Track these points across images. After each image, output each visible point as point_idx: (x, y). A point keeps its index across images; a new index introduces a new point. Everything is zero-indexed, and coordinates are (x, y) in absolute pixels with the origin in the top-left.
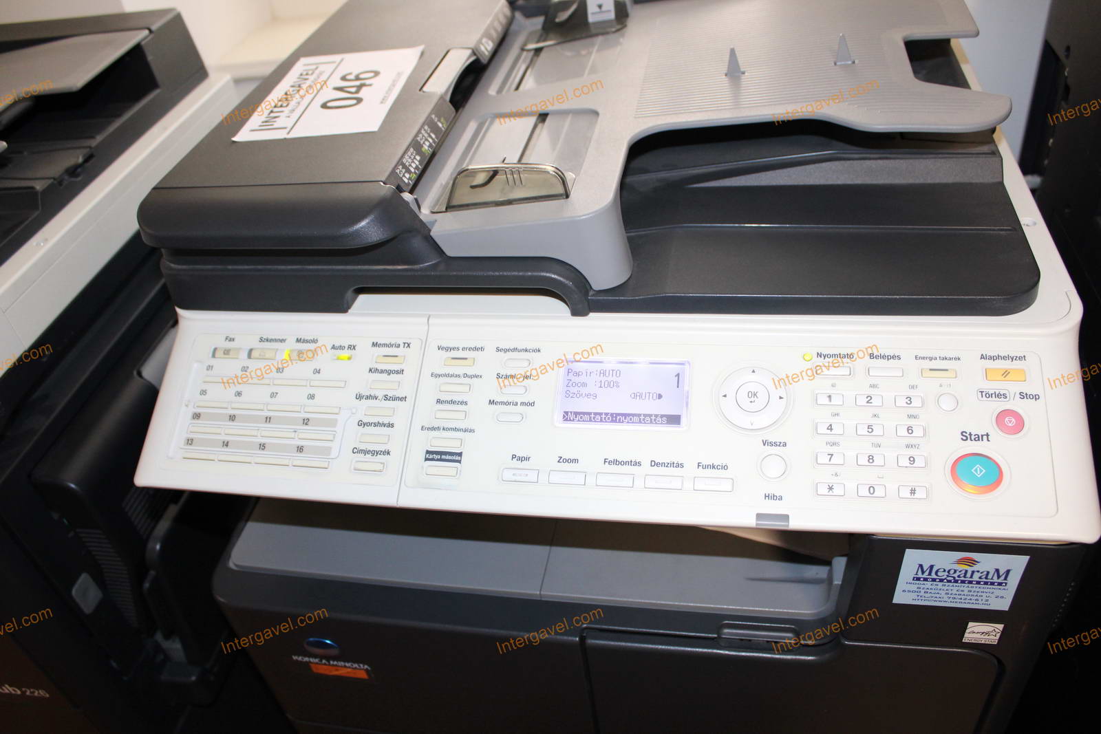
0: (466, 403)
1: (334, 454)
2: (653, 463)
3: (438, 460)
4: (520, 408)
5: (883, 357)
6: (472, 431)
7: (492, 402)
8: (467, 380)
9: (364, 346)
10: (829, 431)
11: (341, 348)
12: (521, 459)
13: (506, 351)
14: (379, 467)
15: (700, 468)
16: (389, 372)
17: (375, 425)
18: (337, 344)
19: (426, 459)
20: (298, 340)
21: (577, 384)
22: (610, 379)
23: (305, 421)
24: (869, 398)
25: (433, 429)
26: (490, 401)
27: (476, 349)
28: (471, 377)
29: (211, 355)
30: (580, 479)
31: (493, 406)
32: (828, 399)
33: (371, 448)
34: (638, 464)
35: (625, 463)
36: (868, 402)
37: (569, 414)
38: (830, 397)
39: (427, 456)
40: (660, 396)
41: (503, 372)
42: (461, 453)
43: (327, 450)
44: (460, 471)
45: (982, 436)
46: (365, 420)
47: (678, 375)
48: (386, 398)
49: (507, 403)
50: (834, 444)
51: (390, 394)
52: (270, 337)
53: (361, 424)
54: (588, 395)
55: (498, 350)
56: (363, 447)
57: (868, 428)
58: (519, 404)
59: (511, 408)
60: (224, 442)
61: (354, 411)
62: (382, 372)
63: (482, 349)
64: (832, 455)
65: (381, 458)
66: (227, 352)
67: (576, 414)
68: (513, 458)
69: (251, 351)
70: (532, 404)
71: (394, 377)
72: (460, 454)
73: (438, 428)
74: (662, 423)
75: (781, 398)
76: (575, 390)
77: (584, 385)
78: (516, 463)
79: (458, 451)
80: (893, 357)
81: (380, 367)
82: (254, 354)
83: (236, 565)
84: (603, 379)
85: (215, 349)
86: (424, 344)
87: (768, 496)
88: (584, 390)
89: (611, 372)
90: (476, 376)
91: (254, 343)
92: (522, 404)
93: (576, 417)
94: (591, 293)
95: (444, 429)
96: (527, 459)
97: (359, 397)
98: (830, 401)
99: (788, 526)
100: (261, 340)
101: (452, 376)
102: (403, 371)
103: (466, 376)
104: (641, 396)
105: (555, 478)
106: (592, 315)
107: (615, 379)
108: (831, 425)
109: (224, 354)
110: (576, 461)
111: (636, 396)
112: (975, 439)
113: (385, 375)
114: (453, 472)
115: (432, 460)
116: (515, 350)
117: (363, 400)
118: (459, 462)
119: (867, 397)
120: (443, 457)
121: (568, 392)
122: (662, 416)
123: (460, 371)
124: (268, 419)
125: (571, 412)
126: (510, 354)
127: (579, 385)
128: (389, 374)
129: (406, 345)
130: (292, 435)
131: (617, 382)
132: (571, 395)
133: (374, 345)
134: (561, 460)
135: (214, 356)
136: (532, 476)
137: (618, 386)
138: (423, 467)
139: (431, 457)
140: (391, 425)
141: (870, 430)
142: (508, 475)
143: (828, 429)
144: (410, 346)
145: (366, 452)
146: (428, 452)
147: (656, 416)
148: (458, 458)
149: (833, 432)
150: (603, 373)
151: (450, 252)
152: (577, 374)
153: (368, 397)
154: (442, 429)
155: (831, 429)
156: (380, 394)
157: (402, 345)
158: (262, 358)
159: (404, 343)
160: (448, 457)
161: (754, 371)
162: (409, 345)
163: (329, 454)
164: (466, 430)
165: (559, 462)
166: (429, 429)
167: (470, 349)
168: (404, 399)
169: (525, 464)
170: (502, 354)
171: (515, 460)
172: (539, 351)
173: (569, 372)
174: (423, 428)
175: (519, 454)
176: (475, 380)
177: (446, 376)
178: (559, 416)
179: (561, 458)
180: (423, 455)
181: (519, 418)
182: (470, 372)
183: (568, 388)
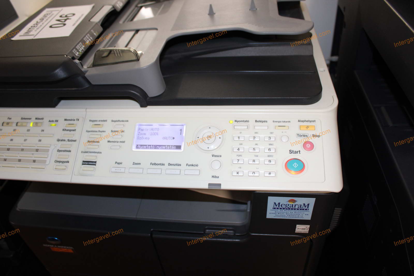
1: (47, 163)
2: (169, 164)
3: (87, 164)
4: (119, 144)
5: (260, 121)
6: (101, 153)
8: (100, 133)
9: (61, 121)
10: (238, 151)
11: (53, 121)
12: (119, 163)
13: (115, 121)
14: (65, 167)
15: (188, 166)
16: (70, 130)
17: (64, 151)
18: (51, 120)
19: (83, 164)
20: (36, 119)
21: (142, 134)
22: (155, 132)
23: (37, 150)
24: (254, 137)
25: (86, 152)
26: (108, 141)
27: (104, 121)
28: (101, 132)
29: (1, 125)
30: (141, 171)
31: (109, 143)
32: (238, 138)
33: (62, 160)
34: (164, 165)
35: (158, 164)
36: (254, 139)
37: (139, 146)
38: (239, 137)
40: (174, 138)
41: (114, 130)
43: (45, 162)
44: (95, 169)
45: (297, 152)
46: (60, 150)
47: (181, 130)
48: (69, 140)
49: (115, 142)
50: (240, 156)
51: (70, 139)
52: (25, 118)
53: (59, 151)
54: (146, 138)
55: (112, 121)
56: (59, 160)
57: (253, 149)
58: (119, 142)
59: (116, 144)
60: (4, 159)
61: (56, 146)
62: (68, 130)
63: (106, 121)
64: (239, 160)
65: (65, 164)
66: (8, 124)
67: (141, 145)
68: (116, 163)
69: (17, 123)
70: (124, 142)
71: (72, 132)
72: (96, 162)
73: (88, 152)
74: (174, 149)
75: (220, 138)
76: (141, 136)
77: (145, 134)
78: (117, 165)
80: (264, 122)
81: (67, 128)
82: (19, 124)
83: (20, 209)
84: (152, 132)
85: (3, 123)
86: (84, 119)
87: (213, 177)
88: (144, 136)
89: (155, 129)
90: (103, 131)
91: (19, 120)
92: (121, 142)
93: (141, 147)
94: (148, 98)
95: (90, 152)
96: (121, 163)
97: (58, 140)
98: (239, 139)
99: (221, 188)
100: (22, 119)
101: (94, 131)
102: (75, 130)
103: (99, 131)
104: (166, 138)
105: (131, 170)
106: (148, 107)
107: (157, 132)
108: (239, 148)
109: (7, 124)
110: (140, 164)
111: (165, 138)
112: (295, 153)
113: (68, 132)
114: (92, 169)
115: (85, 164)
116: (119, 121)
117: (60, 142)
118: (95, 165)
119: (253, 137)
120: (89, 163)
122: (174, 146)
123: (97, 129)
124: (23, 150)
125: (139, 145)
126: (117, 123)
127: (143, 134)
128: (70, 131)
130: (31, 156)
131: (157, 133)
132: (140, 138)
133: (65, 120)
134: (134, 164)
135: (3, 125)
136: (123, 170)
137: (158, 135)
138: (81, 167)
139: (84, 163)
140: (70, 151)
141: (254, 150)
142: (113, 170)
143: (238, 150)
144: (79, 120)
145: (60, 162)
146: (84, 161)
147: (172, 146)
148: (94, 163)
149: (240, 151)
150: (152, 129)
151: (93, 83)
152: (142, 130)
153: (62, 140)
155: (239, 150)
156: (66, 139)
157: (76, 120)
158: (22, 126)
159: (77, 119)
160: (91, 163)
161: (210, 128)
163: (45, 163)
164: (98, 153)
165: (133, 164)
166: (84, 152)
167: (102, 121)
168: (75, 141)
169: (120, 165)
170: (113, 123)
171: (116, 164)
172: (128, 121)
173: (139, 129)
174: (82, 152)
175: (118, 162)
176: (103, 133)
177: (92, 131)
178: (134, 147)
179: (134, 163)
180: (81, 163)
181: (119, 147)
182: (101, 130)
183: (139, 136)
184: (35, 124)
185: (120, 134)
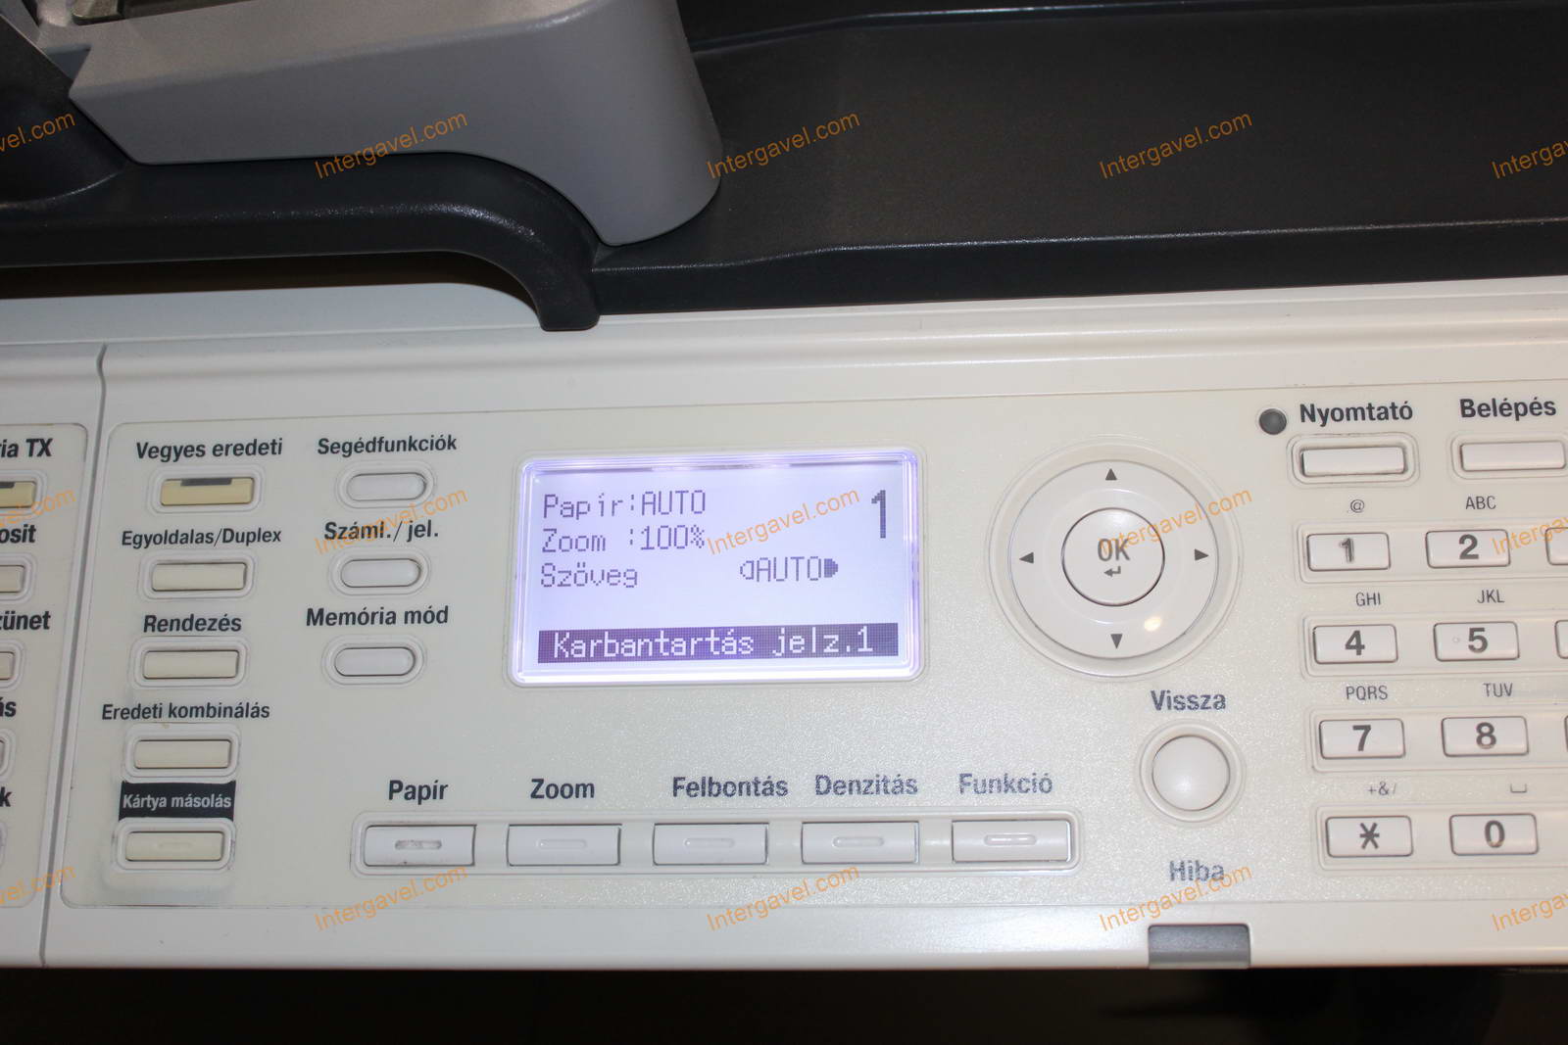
0: (235, 625)
2: (823, 782)
3: (160, 813)
4: (401, 632)
5: (1502, 409)
6: (260, 712)
7: (315, 617)
8: (235, 550)
10: (1352, 654)
12: (417, 794)
13: (350, 449)
15: (969, 790)
19: (125, 813)
21: (574, 544)
22: (673, 520)
24: (1468, 542)
25: (140, 712)
26: (310, 612)
27: (257, 448)
28: (248, 538)
30: (602, 842)
31: (322, 631)
32: (1342, 552)
34: (774, 788)
35: (742, 788)
36: (1464, 555)
37: (557, 638)
38: (1348, 545)
39: (127, 801)
40: (831, 568)
41: (344, 520)
42: (232, 784)
44: (234, 843)
47: (881, 498)
49: (364, 618)
50: (1370, 692)
54: (609, 576)
55: (326, 447)
57: (1472, 638)
58: (400, 617)
59: (376, 632)
63: (275, 447)
64: (1367, 729)
67: (579, 637)
68: (392, 791)
70: (440, 616)
71: (5, 552)
72: (229, 790)
73: (155, 711)
75: (1199, 555)
76: (566, 561)
77: (598, 543)
78: (402, 808)
79: (220, 778)
80: (1534, 408)
84: (655, 521)
86: (95, 440)
87: (1182, 869)
88: (597, 561)
89: (676, 498)
90: (263, 536)
92: (412, 616)
93: (578, 647)
94: (599, 255)
95: (172, 712)
96: (437, 791)
98: (1351, 558)
99: (1247, 956)
101: (187, 538)
102: (33, 529)
103: (230, 535)
104: (772, 571)
105: (529, 843)
106: (605, 320)
107: (689, 519)
108: (1357, 634)
110: (586, 790)
111: (757, 570)
114: (207, 845)
115: (144, 812)
116: (378, 444)
118: (228, 813)
119: (1462, 541)
120: (177, 801)
121: (548, 570)
123: (210, 521)
125: (562, 633)
126: (362, 461)
127: (582, 544)
129: (38, 447)
131: (696, 530)
132: (559, 578)
134: (542, 791)
136: (456, 844)
137: (700, 543)
138: (114, 838)
139: (138, 803)
140: (7, 709)
141: (1478, 644)
142: (382, 844)
143: (1348, 646)
144: (51, 447)
146: (128, 789)
147: (824, 631)
148: (222, 802)
149: (1366, 655)
150: (652, 502)
151: (143, 152)
152: (574, 510)
154: (165, 712)
155: (1359, 648)
157: (24, 448)
159: (32, 442)
160: (191, 802)
161: (1111, 476)
162: (45, 449)
164: (241, 712)
165: (534, 795)
166: (126, 714)
167: (239, 449)
168: (40, 621)
169: (431, 809)
170: (336, 459)
171: (399, 797)
172: (451, 444)
173: (548, 502)
174: (107, 712)
175: (412, 778)
176: (258, 547)
177: (167, 538)
178: (525, 648)
179: (541, 781)
180: (112, 800)
181: (403, 661)
182: (242, 523)
183: (549, 557)
185: (401, 546)
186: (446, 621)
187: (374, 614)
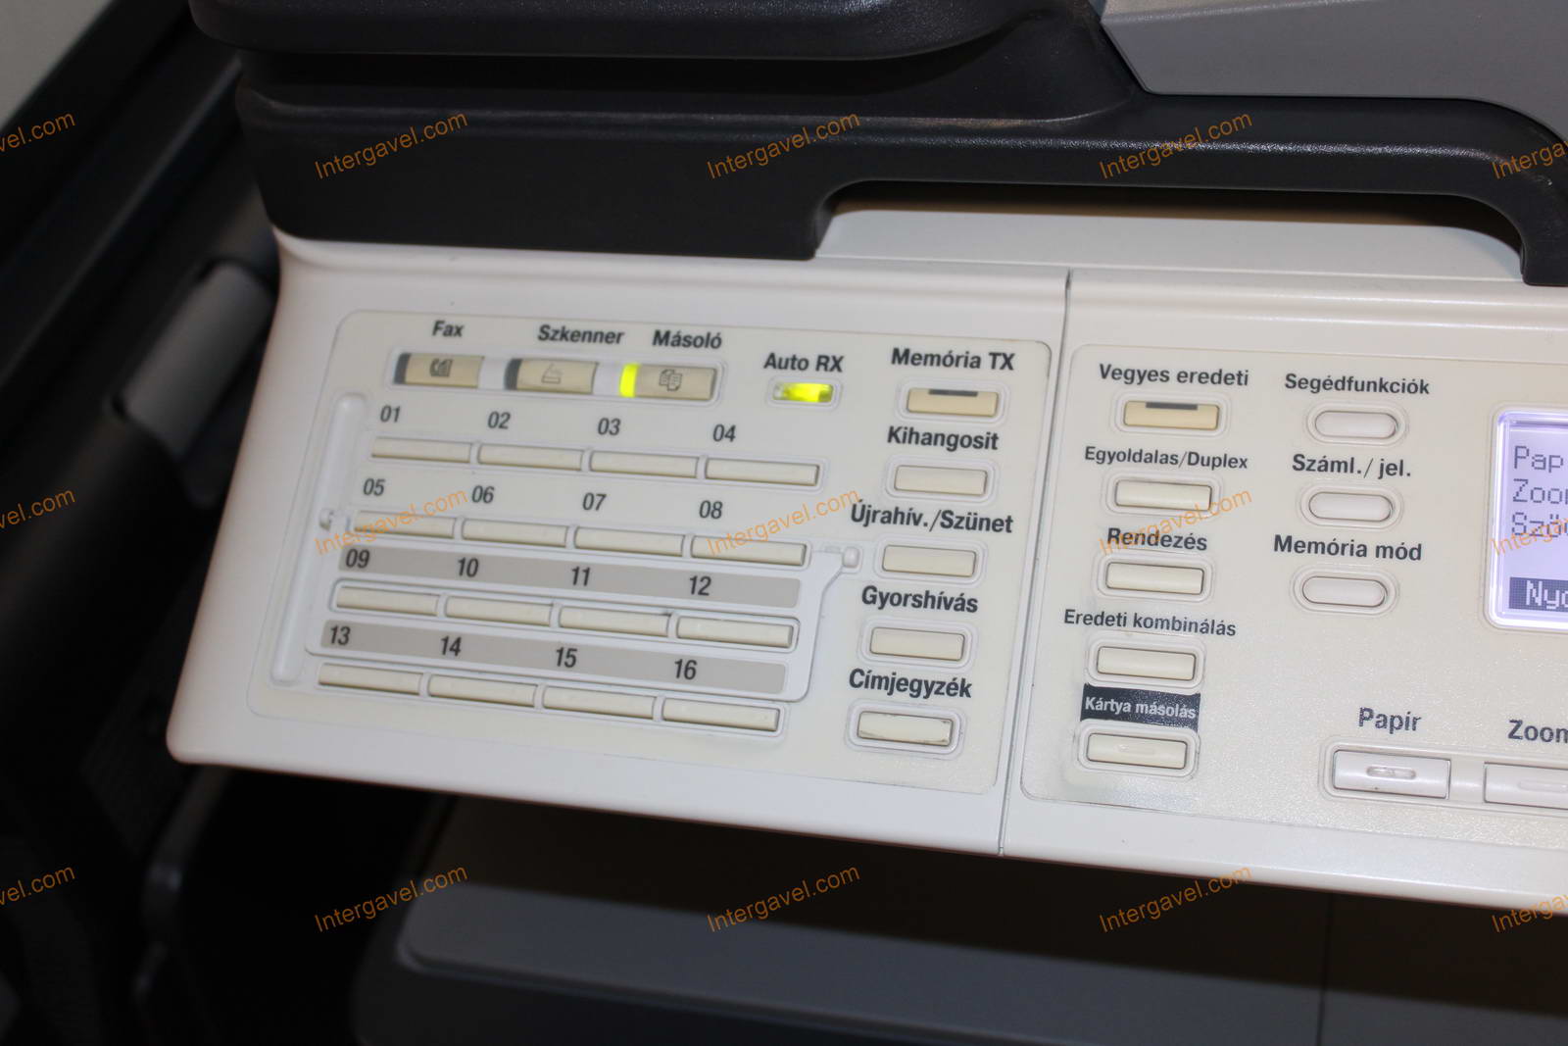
0: (1202, 545)
1: (793, 688)
3: (1124, 717)
4: (1371, 565)
6: (1226, 630)
7: (1283, 544)
8: (1201, 474)
9: (868, 362)
11: (796, 363)
12: (1388, 723)
13: (1318, 386)
14: (941, 732)
16: (953, 442)
17: (922, 601)
18: (783, 353)
19: (1087, 714)
20: (660, 338)
21: (1546, 496)
23: (699, 585)
25: (1103, 620)
26: (1278, 538)
27: (1222, 378)
28: (1213, 463)
29: (391, 373)
31: (1290, 557)
33: (909, 671)
37: (1530, 586)
39: (1089, 703)
41: (1313, 453)
42: (1198, 696)
43: (776, 676)
44: (1198, 753)
46: (886, 586)
48: (947, 519)
49: (1334, 549)
51: (960, 508)
52: (571, 327)
53: (873, 597)
55: (1293, 382)
56: (882, 668)
58: (1371, 551)
59: (1347, 564)
60: (446, 640)
61: (851, 557)
62: (930, 439)
63: (1241, 378)
65: (940, 704)
66: (441, 367)
67: (1551, 586)
68: (1362, 719)
69: (514, 366)
70: (1414, 553)
71: (966, 456)
72: (1194, 701)
73: (1119, 620)
76: (1541, 512)
78: (1373, 736)
79: (1187, 690)
81: (923, 425)
82: (526, 375)
85: (404, 360)
86: (1057, 360)
90: (1229, 462)
91: (527, 344)
92: (1383, 551)
93: (1552, 597)
95: (1136, 622)
96: (1410, 723)
97: (863, 515)
100: (545, 334)
101: (1151, 458)
102: (995, 438)
103: (1195, 459)
105: (1505, 784)
109: (434, 373)
113: (937, 453)
114: (1173, 755)
115: (1107, 715)
116: (1346, 383)
117: (876, 526)
118: (1193, 724)
120: (1141, 707)
121: (1519, 519)
123: (1175, 444)
124: (582, 576)
125: (1535, 582)
126: (1330, 399)
127: (1555, 496)
128: (952, 448)
129: (1000, 361)
130: (659, 624)
132: (1531, 528)
133: (900, 357)
134: (1520, 732)
135: (400, 377)
136: (1430, 780)
138: (1076, 738)
139: (1101, 706)
140: (968, 605)
142: (1351, 772)
144: (1013, 362)
145: (893, 684)
146: (1089, 691)
148: (1186, 712)
151: (1154, 79)
152: (1546, 463)
153: (889, 517)
154: (1130, 621)
156: (929, 509)
157: (987, 361)
158: (551, 388)
159: (994, 355)
160: (1154, 709)
162: (1008, 362)
163: (780, 688)
164: (1206, 628)
165: (1512, 735)
166: (1089, 619)
167: (1203, 378)
168: (1003, 525)
169: (1402, 740)
170: (1305, 395)
171: (1370, 724)
172: (1424, 389)
173: (1518, 454)
174: (1068, 616)
175: (1382, 707)
176: (1223, 471)
177: (1131, 456)
178: (1498, 593)
179: (1519, 723)
180: (1074, 701)
181: (1372, 595)
182: (1209, 447)
183: (1520, 507)
184: (654, 379)
185: (1372, 483)
186: (1419, 558)
187: (1344, 546)
